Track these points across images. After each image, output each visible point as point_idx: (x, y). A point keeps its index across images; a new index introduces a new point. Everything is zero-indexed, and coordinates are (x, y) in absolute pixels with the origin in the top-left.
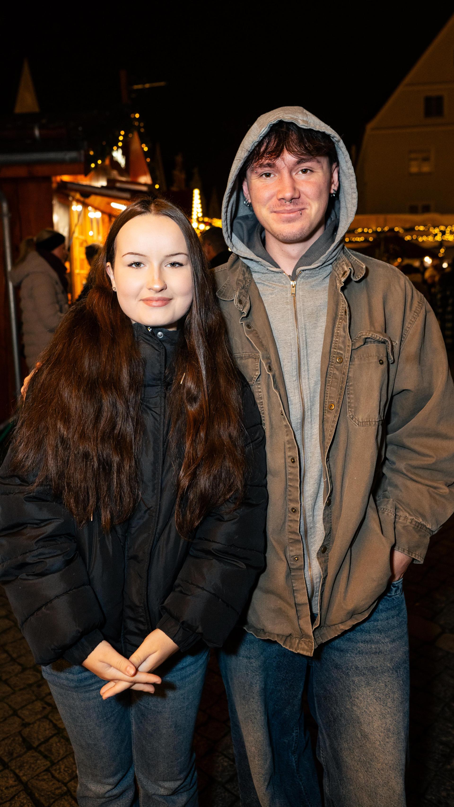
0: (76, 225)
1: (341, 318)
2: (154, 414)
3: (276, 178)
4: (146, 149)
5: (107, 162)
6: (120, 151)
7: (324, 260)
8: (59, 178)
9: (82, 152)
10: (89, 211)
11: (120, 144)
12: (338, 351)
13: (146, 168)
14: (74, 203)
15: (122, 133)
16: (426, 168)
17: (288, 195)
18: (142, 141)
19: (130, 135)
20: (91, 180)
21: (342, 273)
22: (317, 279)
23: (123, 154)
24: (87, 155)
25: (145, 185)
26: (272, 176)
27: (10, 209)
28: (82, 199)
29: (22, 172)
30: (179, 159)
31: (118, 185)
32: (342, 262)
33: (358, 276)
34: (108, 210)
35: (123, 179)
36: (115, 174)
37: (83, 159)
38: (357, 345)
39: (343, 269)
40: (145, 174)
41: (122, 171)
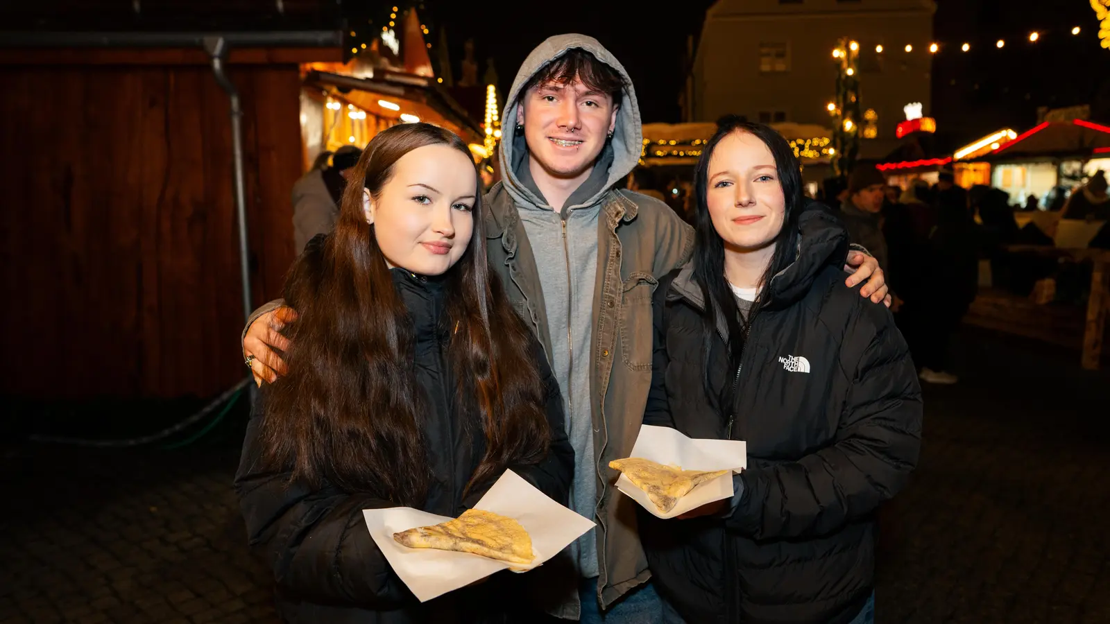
0: (331, 127)
1: (612, 260)
2: (430, 372)
3: (559, 104)
4: (426, 31)
5: (375, 46)
6: (392, 33)
7: (598, 198)
8: (309, 66)
9: (341, 33)
10: (350, 110)
11: (392, 24)
12: (610, 295)
13: (426, 56)
14: (330, 99)
15: (395, 9)
16: (780, 66)
17: (571, 123)
18: (422, 21)
19: (406, 13)
20: (353, 69)
21: (615, 213)
22: (587, 219)
23: (397, 37)
24: (347, 37)
25: (424, 78)
26: (555, 100)
27: (242, 104)
28: (340, 94)
29: (259, 57)
30: (469, 46)
31: (388, 77)
32: (613, 200)
33: (629, 216)
34: (374, 110)
35: (396, 69)
36: (385, 62)
37: (341, 41)
38: (629, 287)
39: (616, 208)
40: (424, 64)
41: (394, 60)
